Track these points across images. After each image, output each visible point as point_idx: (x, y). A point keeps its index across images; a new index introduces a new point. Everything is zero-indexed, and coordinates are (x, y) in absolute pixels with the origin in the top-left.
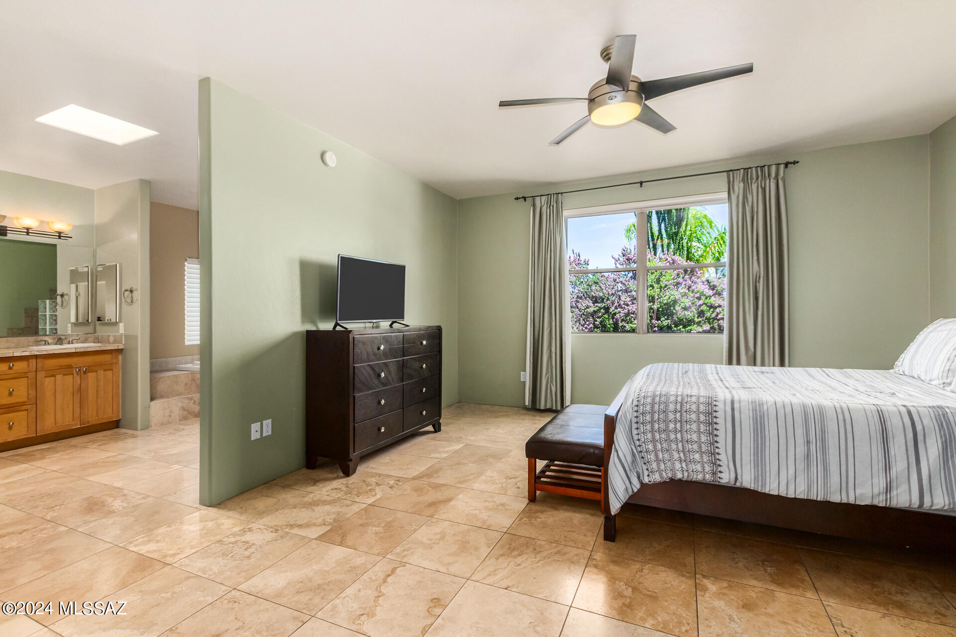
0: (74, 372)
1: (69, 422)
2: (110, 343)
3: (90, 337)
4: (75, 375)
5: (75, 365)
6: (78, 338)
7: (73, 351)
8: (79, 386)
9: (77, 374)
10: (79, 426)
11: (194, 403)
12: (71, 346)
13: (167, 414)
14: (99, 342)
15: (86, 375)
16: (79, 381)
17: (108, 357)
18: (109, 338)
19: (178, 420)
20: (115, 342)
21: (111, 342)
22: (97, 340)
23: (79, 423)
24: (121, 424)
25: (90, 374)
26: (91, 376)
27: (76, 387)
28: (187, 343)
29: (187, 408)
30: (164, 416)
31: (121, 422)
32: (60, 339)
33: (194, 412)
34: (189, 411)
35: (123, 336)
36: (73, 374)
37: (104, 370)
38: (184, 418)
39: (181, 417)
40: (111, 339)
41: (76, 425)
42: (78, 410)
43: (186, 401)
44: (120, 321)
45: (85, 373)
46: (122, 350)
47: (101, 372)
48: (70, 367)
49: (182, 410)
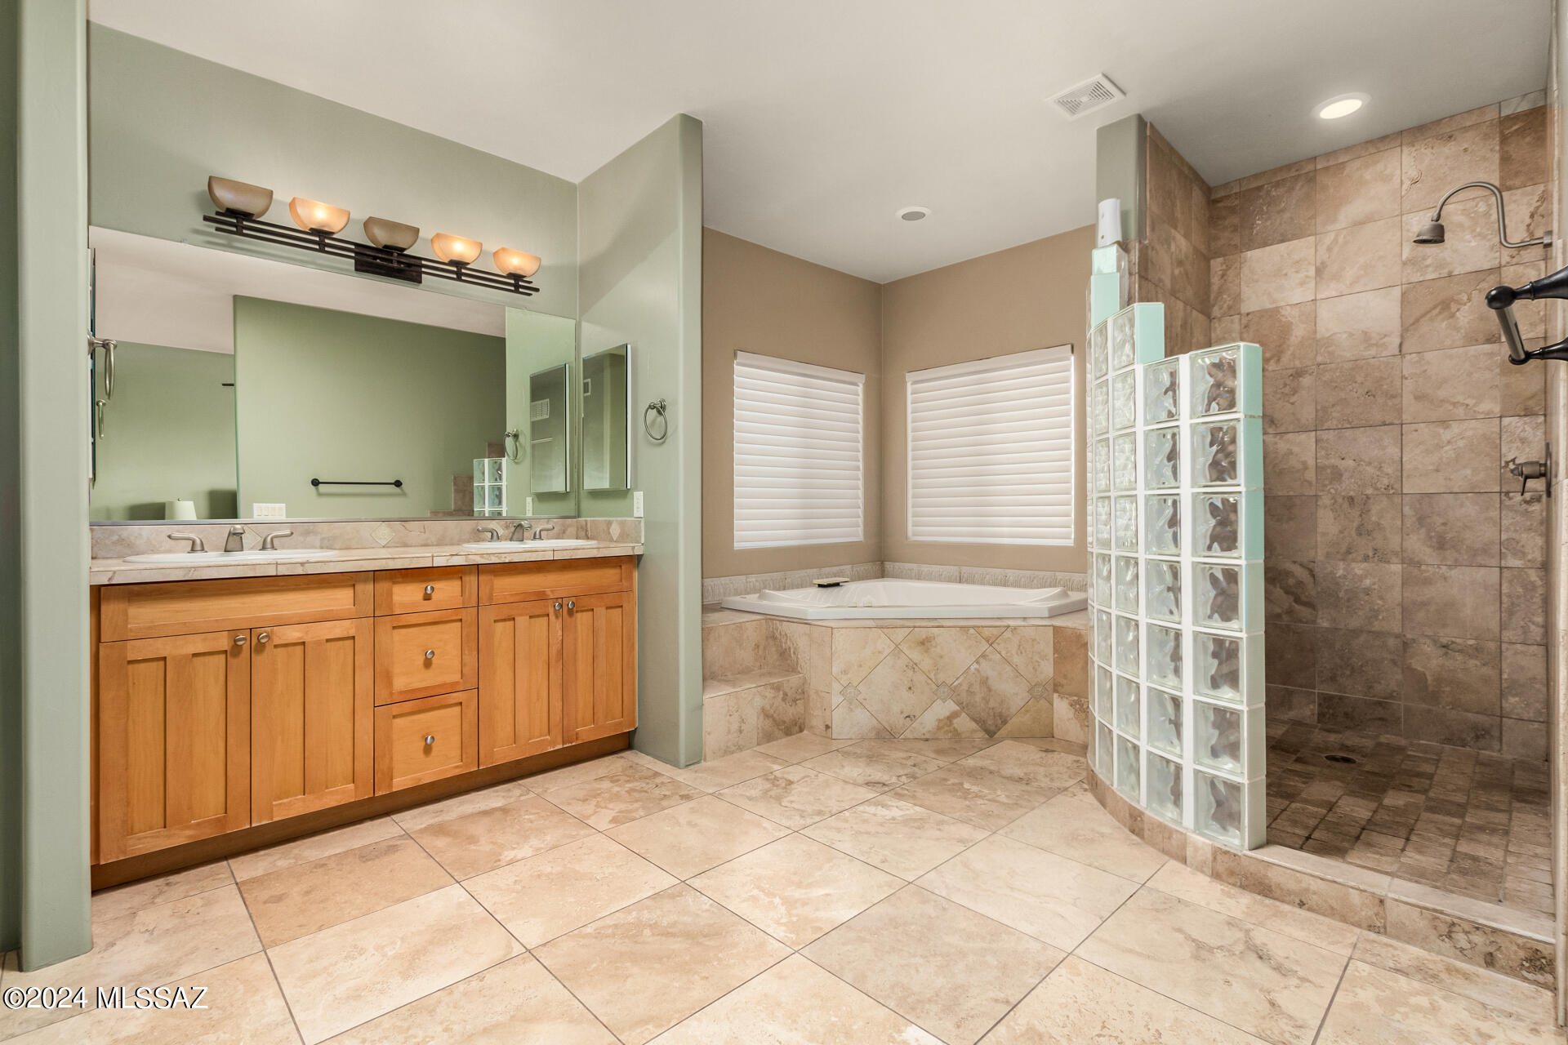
0: (551, 611)
1: (541, 736)
2: (611, 540)
3: (569, 526)
4: (552, 617)
5: (552, 591)
6: (550, 526)
7: (549, 556)
8: (559, 645)
9: (557, 617)
10: (560, 747)
11: (784, 700)
12: (537, 544)
13: (735, 726)
14: (587, 538)
15: (574, 619)
16: (560, 633)
17: (610, 575)
18: (609, 529)
19: (755, 741)
20: (624, 537)
21: (615, 539)
22: (584, 533)
23: (560, 739)
24: (637, 739)
25: (579, 615)
26: (582, 618)
27: (554, 650)
28: (737, 545)
29: (772, 712)
30: (729, 732)
31: (637, 735)
32: (520, 525)
33: (784, 722)
34: (774, 720)
35: (642, 524)
36: (548, 615)
37: (607, 608)
38: (768, 737)
39: (761, 735)
40: (615, 531)
41: (554, 743)
42: (557, 705)
43: (769, 693)
44: (636, 488)
45: (571, 613)
46: (640, 557)
47: (601, 611)
48: (541, 597)
49: (762, 717)
